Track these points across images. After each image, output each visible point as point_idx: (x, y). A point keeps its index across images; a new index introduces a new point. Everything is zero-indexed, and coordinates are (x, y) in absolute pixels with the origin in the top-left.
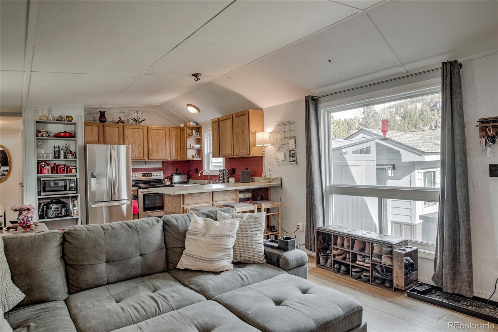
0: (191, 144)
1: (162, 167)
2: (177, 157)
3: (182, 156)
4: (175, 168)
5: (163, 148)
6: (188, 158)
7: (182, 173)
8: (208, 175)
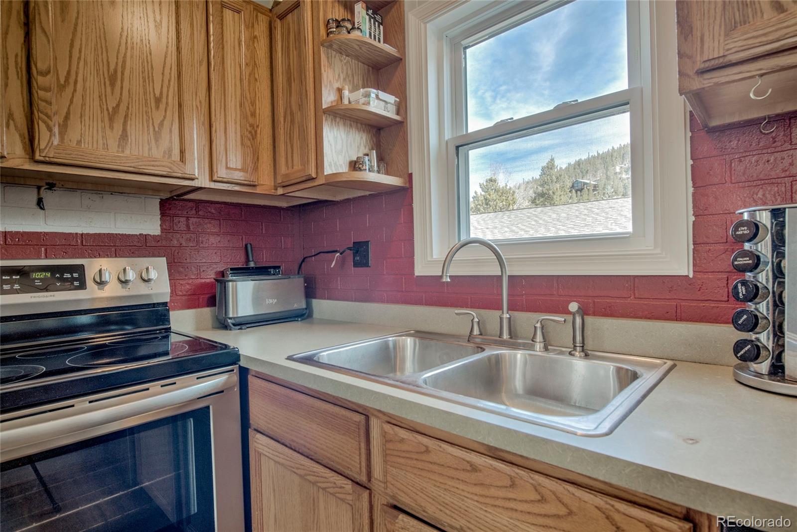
0: (340, 91)
1: (162, 230)
2: (256, 168)
3: (283, 169)
4: (242, 244)
5: (158, 101)
6: (328, 170)
7: (275, 268)
8: (500, 278)
